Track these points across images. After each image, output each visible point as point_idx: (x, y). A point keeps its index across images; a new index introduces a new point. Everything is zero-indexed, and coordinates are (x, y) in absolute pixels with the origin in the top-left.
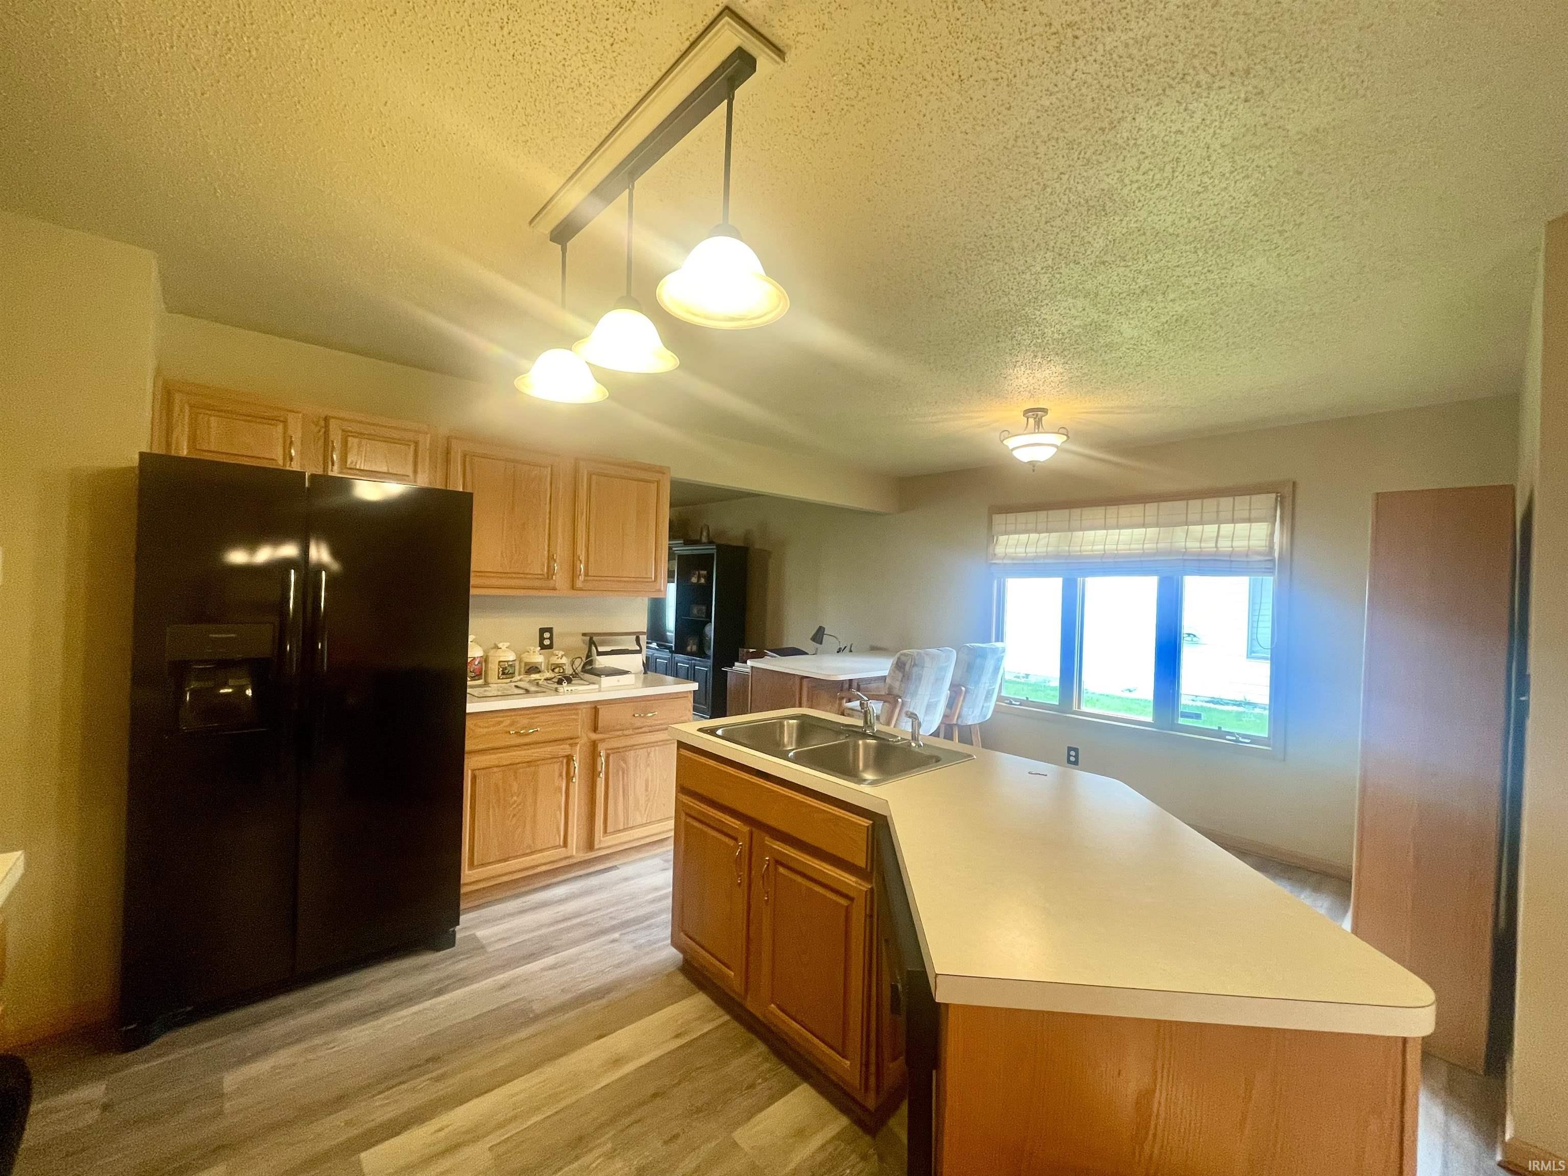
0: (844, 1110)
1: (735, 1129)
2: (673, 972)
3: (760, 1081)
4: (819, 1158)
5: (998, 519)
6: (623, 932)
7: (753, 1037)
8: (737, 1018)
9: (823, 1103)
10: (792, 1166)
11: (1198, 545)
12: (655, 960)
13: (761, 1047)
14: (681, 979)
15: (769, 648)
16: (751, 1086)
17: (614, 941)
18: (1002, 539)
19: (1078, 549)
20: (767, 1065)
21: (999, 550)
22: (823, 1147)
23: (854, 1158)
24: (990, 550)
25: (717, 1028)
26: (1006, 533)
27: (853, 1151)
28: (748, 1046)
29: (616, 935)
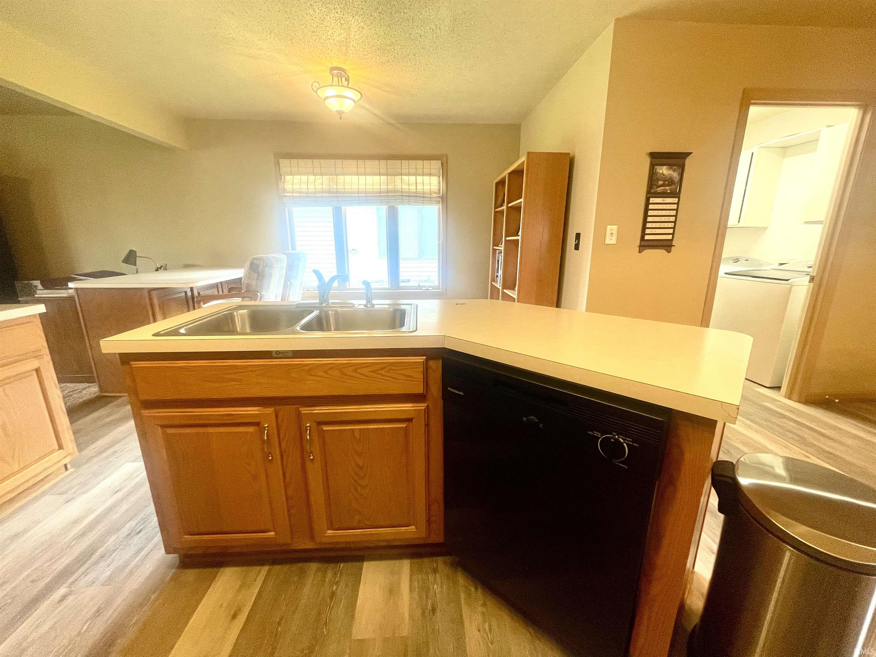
0: (400, 557)
1: (350, 633)
2: (175, 574)
3: (335, 587)
4: (415, 595)
5: (284, 162)
6: (71, 580)
7: (300, 565)
8: (274, 562)
9: (384, 564)
10: (406, 616)
11: (407, 187)
12: (141, 580)
13: (314, 566)
14: (191, 574)
15: (75, 273)
16: (333, 595)
17: (64, 598)
18: (288, 178)
19: (342, 187)
20: (329, 575)
21: (288, 187)
22: (411, 590)
23: (431, 578)
24: (281, 185)
25: (265, 582)
26: (291, 174)
27: (427, 574)
28: (302, 573)
29: (63, 590)
